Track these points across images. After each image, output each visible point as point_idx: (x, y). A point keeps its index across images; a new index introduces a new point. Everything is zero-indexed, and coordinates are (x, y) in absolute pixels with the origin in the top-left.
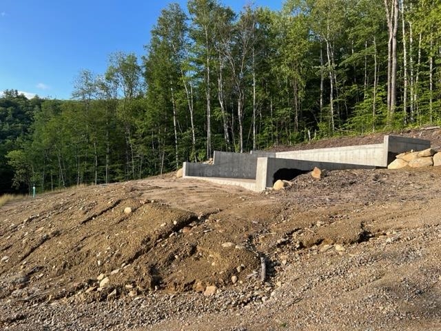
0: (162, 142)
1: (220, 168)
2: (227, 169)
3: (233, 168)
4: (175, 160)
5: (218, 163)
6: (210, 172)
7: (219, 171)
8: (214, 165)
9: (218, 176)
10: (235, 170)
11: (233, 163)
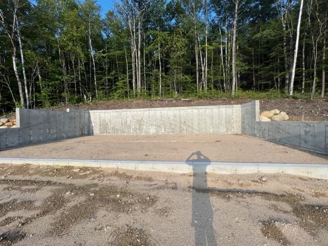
1: (31, 132)
2: (42, 131)
7: (30, 136)
9: (30, 143)
10: (52, 132)
11: (49, 123)
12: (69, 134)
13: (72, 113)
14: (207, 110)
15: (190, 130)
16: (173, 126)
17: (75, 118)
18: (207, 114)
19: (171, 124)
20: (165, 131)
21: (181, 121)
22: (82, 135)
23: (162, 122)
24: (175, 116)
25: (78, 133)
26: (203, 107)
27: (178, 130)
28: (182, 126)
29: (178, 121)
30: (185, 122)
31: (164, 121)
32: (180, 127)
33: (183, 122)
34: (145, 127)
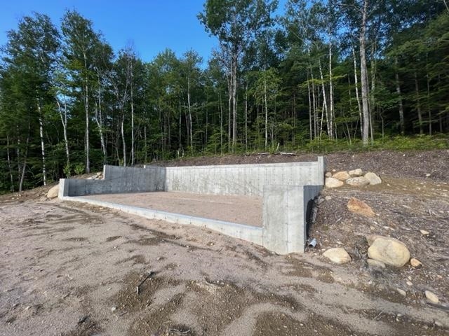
0: (22, 153)
1: (112, 184)
2: (120, 184)
3: (126, 183)
4: (42, 172)
5: (109, 178)
6: (99, 188)
7: (111, 187)
8: (104, 181)
9: (110, 192)
10: (128, 184)
11: (127, 177)
12: (144, 189)
13: (148, 170)
14: (276, 168)
15: (256, 192)
16: (237, 187)
17: (150, 174)
18: (276, 173)
19: (235, 184)
20: (229, 191)
21: (245, 181)
22: (157, 190)
23: (226, 181)
24: (239, 174)
25: (152, 188)
26: (272, 164)
27: (243, 192)
28: (247, 186)
29: (243, 180)
30: (250, 183)
31: (228, 181)
32: (245, 188)
33: (248, 182)
34: (210, 186)
